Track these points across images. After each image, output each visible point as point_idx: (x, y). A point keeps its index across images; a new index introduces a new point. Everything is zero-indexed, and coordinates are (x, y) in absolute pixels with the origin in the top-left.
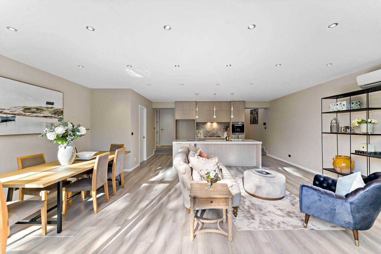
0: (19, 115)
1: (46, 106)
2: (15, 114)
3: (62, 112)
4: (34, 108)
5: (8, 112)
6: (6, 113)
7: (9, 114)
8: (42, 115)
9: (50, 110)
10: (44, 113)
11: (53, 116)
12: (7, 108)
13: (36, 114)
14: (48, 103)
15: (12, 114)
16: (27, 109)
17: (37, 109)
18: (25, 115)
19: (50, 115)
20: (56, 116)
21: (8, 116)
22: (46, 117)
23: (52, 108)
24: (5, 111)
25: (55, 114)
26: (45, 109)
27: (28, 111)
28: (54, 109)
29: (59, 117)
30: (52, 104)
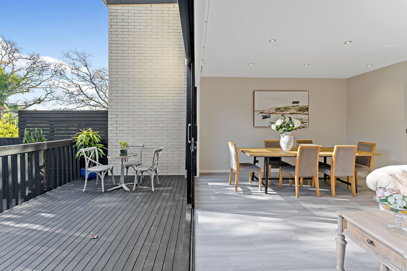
0: (273, 113)
1: (292, 105)
2: (270, 113)
3: (308, 108)
4: (283, 108)
5: (266, 112)
6: (265, 113)
7: (267, 113)
8: (289, 112)
9: (296, 108)
10: (291, 110)
11: (298, 112)
12: (266, 110)
13: (284, 112)
14: (294, 103)
15: (269, 113)
16: (278, 109)
17: (285, 108)
18: (276, 113)
19: (296, 112)
20: (301, 112)
21: (267, 114)
22: (292, 114)
23: (297, 106)
24: (265, 112)
25: (300, 110)
26: (291, 107)
27: (279, 110)
28: (299, 107)
29: (305, 113)
30: (298, 102)
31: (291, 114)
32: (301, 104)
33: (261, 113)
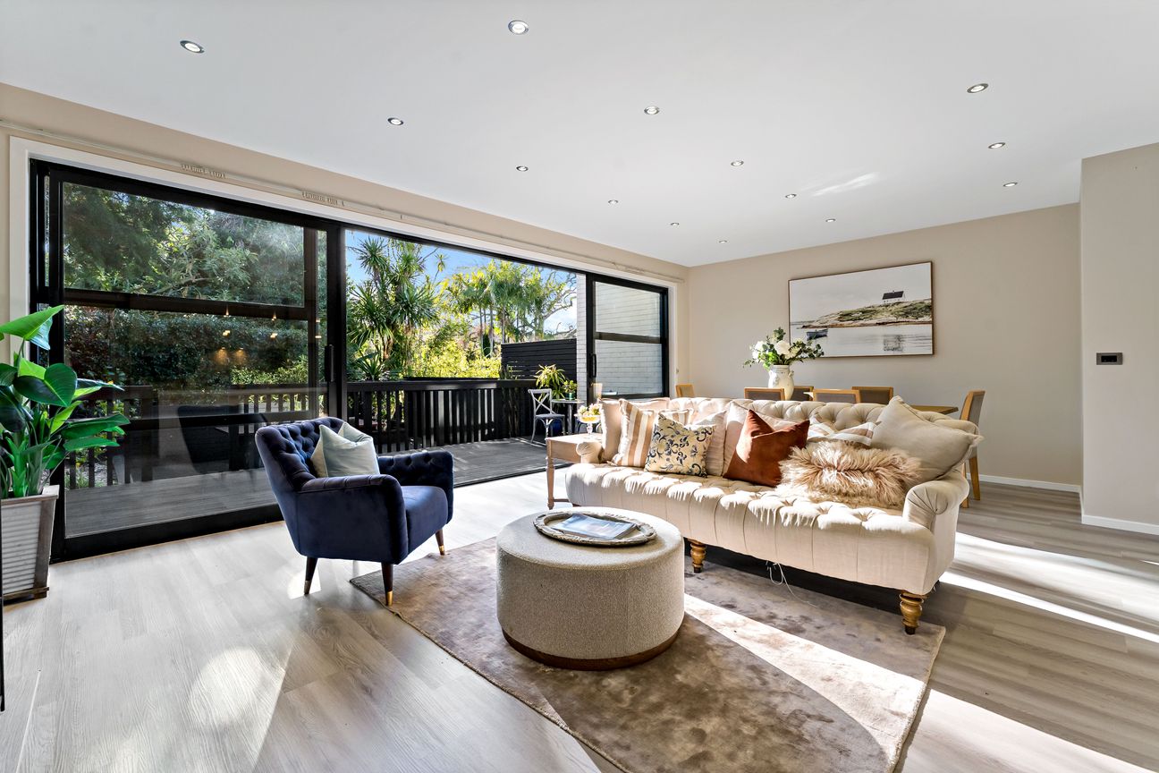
0: (832, 326)
1: (882, 302)
2: (826, 327)
3: (930, 307)
4: (856, 312)
5: (817, 324)
6: (815, 327)
7: (818, 327)
8: (875, 321)
9: (893, 309)
10: (879, 316)
11: (900, 319)
12: (817, 319)
13: (861, 322)
14: (887, 296)
15: (823, 327)
16: (845, 316)
17: (863, 312)
18: (841, 326)
19: (894, 319)
20: (911, 319)
21: (818, 330)
22: (883, 324)
23: (899, 303)
24: (814, 324)
25: (906, 314)
26: (881, 309)
27: (847, 318)
28: (904, 305)
29: (920, 319)
30: (900, 294)
31: (880, 324)
32: (908, 299)
33: (804, 327)
